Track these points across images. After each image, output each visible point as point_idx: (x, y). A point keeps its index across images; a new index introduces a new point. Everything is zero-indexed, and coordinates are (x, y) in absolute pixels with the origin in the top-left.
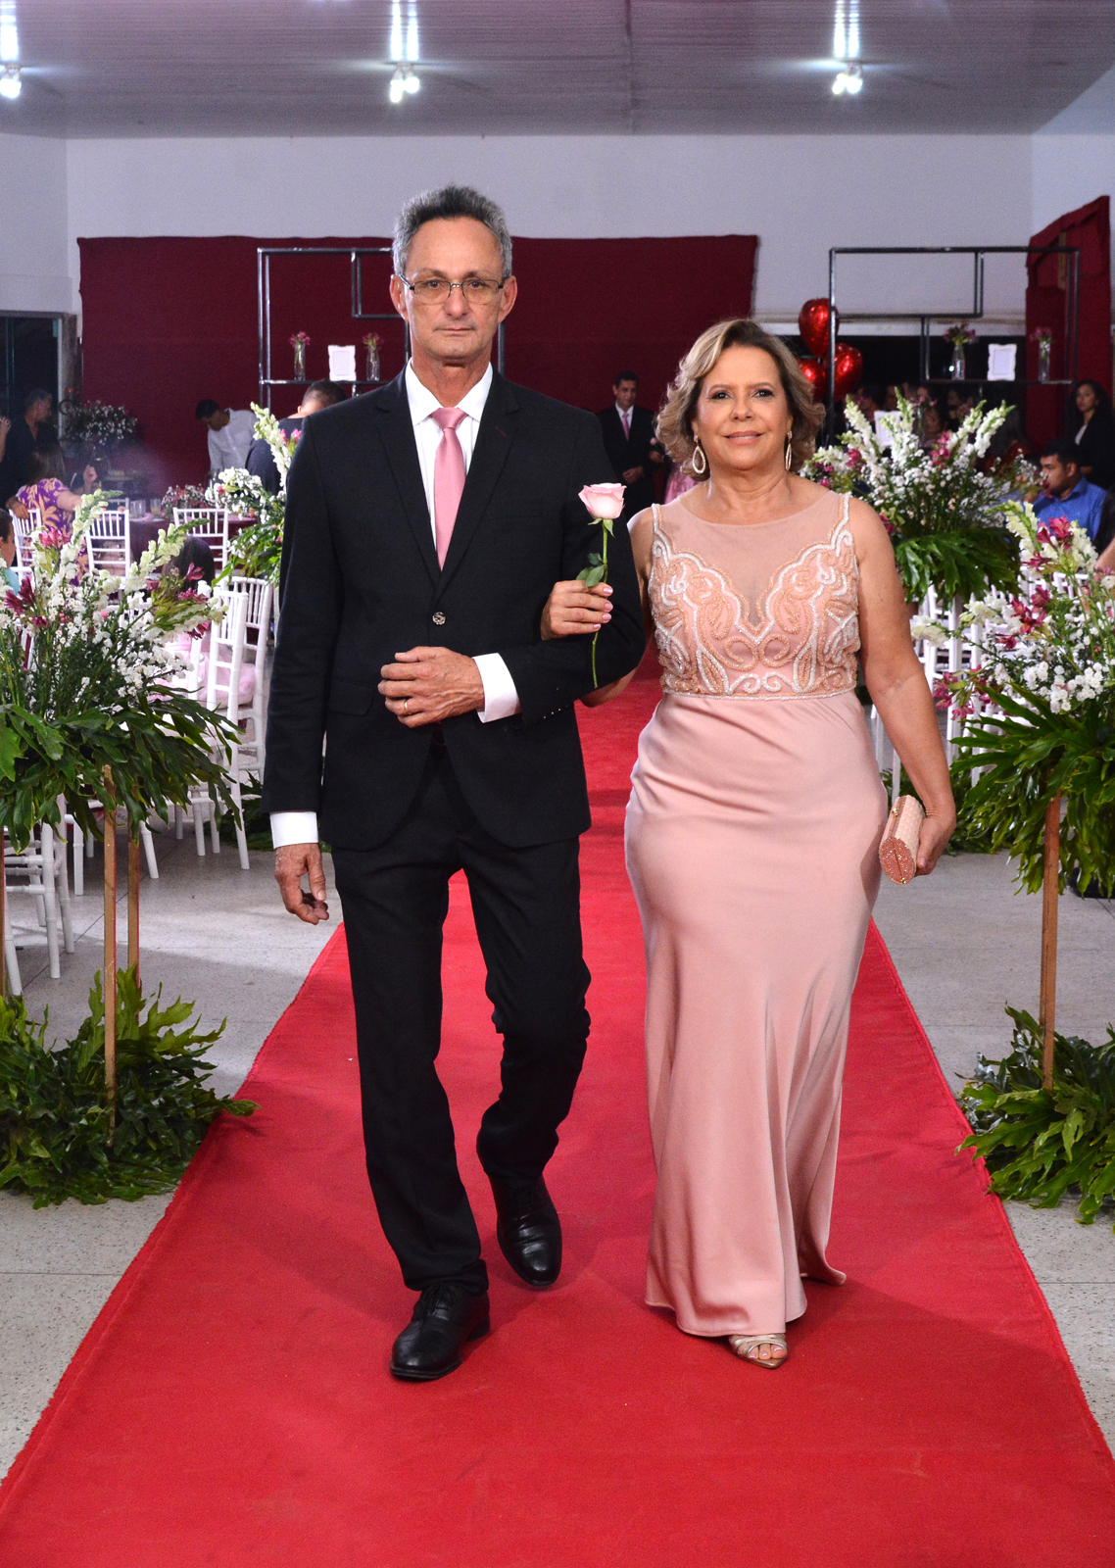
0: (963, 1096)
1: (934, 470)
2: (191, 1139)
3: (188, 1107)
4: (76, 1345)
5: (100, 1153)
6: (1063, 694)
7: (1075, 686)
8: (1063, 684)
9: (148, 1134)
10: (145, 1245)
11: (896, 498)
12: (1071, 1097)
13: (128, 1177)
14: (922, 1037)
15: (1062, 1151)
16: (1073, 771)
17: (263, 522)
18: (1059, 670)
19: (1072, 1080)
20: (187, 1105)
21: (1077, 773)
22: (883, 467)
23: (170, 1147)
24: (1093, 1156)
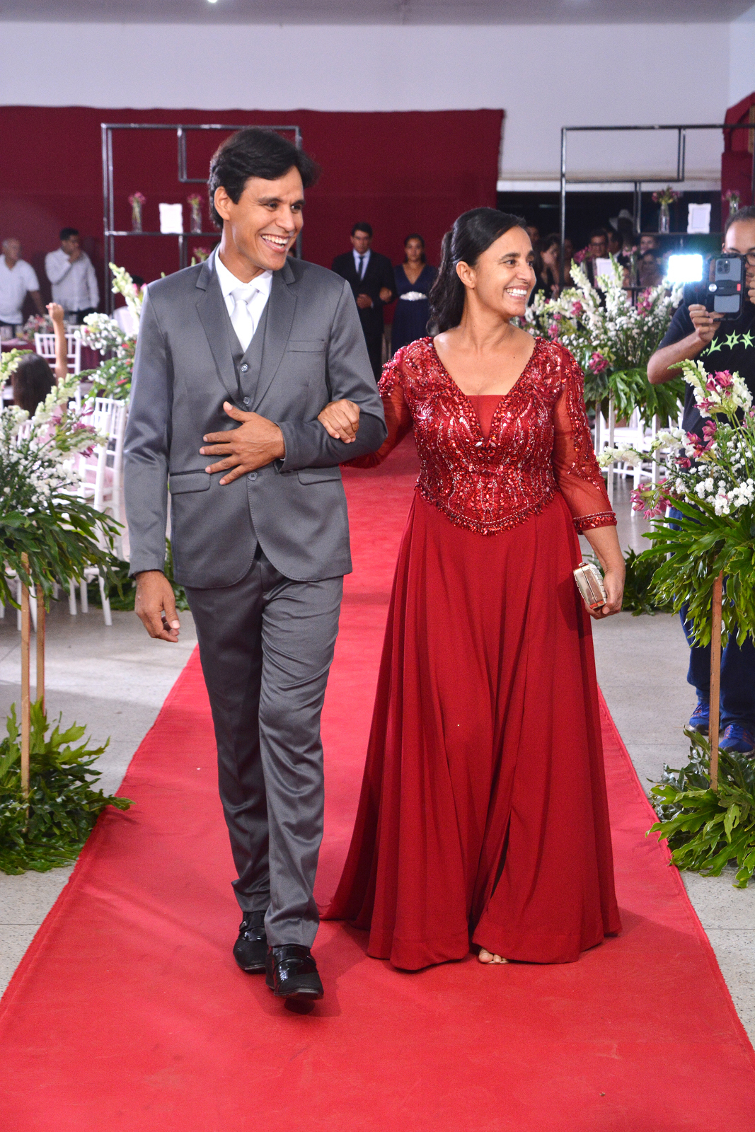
0: (653, 796)
1: (638, 318)
2: (85, 827)
3: (83, 803)
4: (11, 973)
5: (18, 837)
6: (724, 502)
7: (733, 496)
8: (724, 494)
9: (54, 823)
10: (56, 903)
11: (609, 339)
12: (731, 795)
13: (38, 855)
14: (623, 752)
15: (724, 835)
16: (731, 558)
17: (119, 356)
18: (722, 483)
19: (731, 784)
20: (82, 801)
21: (734, 559)
22: (600, 315)
23: (69, 833)
24: (747, 838)
